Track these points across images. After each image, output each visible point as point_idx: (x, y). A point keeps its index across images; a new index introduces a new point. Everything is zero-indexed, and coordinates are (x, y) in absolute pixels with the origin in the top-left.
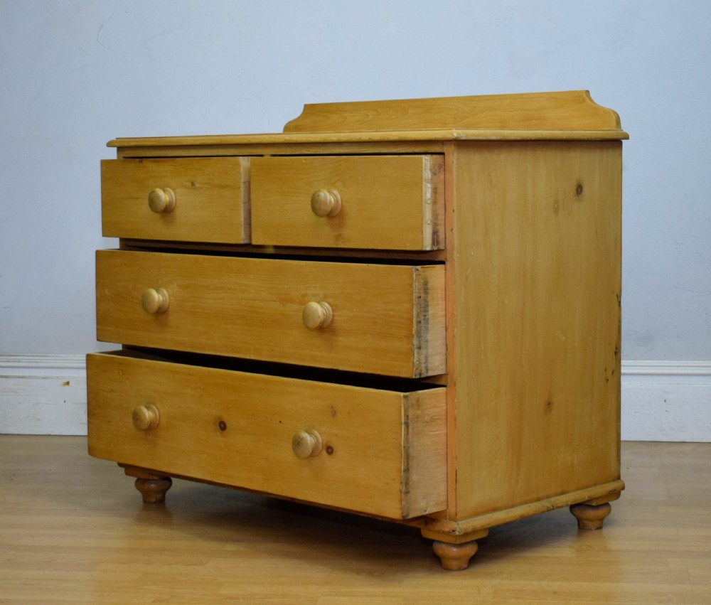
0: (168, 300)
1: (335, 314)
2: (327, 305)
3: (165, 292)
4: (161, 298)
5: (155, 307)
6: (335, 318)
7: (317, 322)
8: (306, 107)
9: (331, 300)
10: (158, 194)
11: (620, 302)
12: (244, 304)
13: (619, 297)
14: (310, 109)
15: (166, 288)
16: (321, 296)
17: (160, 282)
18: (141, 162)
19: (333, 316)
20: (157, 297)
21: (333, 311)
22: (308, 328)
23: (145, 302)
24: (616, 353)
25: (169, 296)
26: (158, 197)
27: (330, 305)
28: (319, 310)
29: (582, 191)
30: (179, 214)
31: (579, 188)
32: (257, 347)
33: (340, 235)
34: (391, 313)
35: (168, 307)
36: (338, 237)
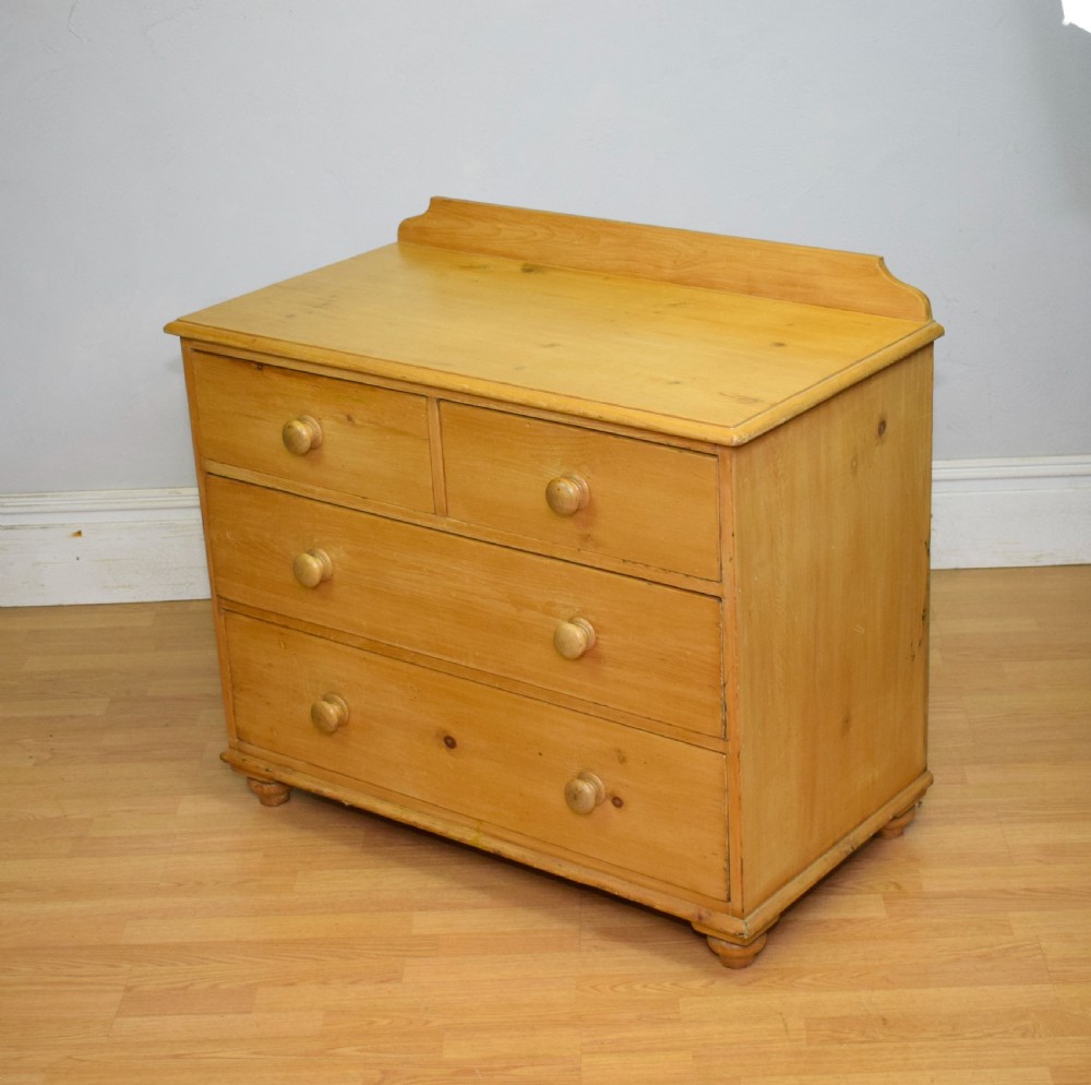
0: (331, 568)
1: (600, 636)
2: (586, 622)
3: (326, 557)
5: (315, 579)
6: (600, 642)
7: (580, 651)
9: (592, 619)
10: (296, 429)
11: (928, 550)
13: (927, 544)
14: (439, 205)
16: (577, 610)
17: (316, 540)
18: (259, 369)
19: (597, 638)
20: (315, 565)
21: (596, 631)
22: (565, 658)
23: (298, 570)
24: (923, 618)
25: (332, 561)
26: (298, 433)
27: (591, 623)
28: (577, 634)
29: (884, 428)
30: (328, 452)
31: (883, 425)
32: (477, 654)
33: (589, 535)
34: (688, 653)
35: (332, 576)
36: (586, 538)
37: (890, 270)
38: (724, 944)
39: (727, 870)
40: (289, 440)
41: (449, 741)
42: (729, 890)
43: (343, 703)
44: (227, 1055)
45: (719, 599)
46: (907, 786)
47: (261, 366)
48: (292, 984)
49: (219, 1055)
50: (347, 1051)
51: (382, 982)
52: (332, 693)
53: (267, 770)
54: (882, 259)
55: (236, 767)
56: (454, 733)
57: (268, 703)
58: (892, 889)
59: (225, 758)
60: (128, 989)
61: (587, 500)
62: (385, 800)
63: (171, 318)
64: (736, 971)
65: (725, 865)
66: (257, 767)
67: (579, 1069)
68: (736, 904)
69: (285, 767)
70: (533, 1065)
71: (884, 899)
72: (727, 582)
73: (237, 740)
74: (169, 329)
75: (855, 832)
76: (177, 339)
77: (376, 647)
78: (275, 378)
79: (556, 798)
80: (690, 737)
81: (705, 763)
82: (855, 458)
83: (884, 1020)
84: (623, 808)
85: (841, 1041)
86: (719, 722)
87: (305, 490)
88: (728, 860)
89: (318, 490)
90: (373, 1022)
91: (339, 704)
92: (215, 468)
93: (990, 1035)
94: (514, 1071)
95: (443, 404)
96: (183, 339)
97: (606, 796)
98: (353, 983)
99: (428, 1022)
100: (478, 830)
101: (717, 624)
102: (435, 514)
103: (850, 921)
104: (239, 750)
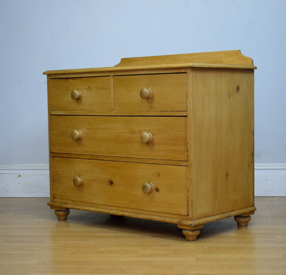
0: (82, 134)
2: (150, 133)
3: (80, 131)
4: (79, 134)
5: (77, 137)
6: (154, 139)
7: (147, 140)
8: (122, 59)
9: (152, 132)
10: (75, 92)
12: (114, 134)
13: (253, 132)
15: (81, 130)
16: (148, 130)
17: (78, 127)
18: (67, 80)
20: (77, 133)
21: (153, 136)
22: (143, 143)
23: (72, 135)
25: (82, 133)
26: (75, 93)
27: (152, 133)
28: (147, 135)
30: (83, 100)
31: (238, 88)
32: (120, 151)
33: (152, 106)
34: (178, 135)
35: (82, 137)
36: (151, 107)
38: (187, 231)
39: (188, 205)
40: (73, 96)
41: (111, 183)
42: (188, 211)
43: (83, 179)
45: (186, 116)
46: (248, 207)
52: (80, 175)
53: (60, 205)
54: (240, 51)
55: (52, 207)
56: (113, 180)
57: (62, 184)
59: (49, 204)
61: (152, 95)
62: (92, 207)
63: (46, 71)
64: (190, 241)
65: (187, 203)
66: (57, 205)
68: (190, 216)
69: (66, 203)
72: (188, 110)
73: (52, 198)
74: (44, 73)
75: (230, 213)
76: (46, 75)
77: (93, 157)
78: (71, 81)
79: (139, 192)
80: (177, 163)
81: (181, 170)
82: (229, 93)
84: (159, 191)
86: (186, 155)
87: (77, 113)
88: (188, 201)
89: (80, 112)
96: (48, 75)
97: (154, 189)
100: (118, 210)
101: (186, 124)
102: (111, 111)
104: (53, 201)
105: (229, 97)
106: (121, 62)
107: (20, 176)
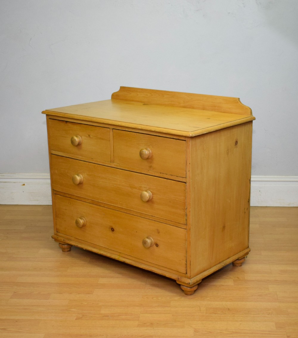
0: (83, 179)
1: (154, 196)
2: (150, 192)
3: (81, 176)
4: (80, 178)
5: (78, 182)
6: (154, 197)
7: (147, 199)
8: (121, 87)
9: (152, 190)
11: (250, 182)
12: (115, 186)
13: (250, 180)
15: (82, 174)
16: (147, 188)
17: (79, 172)
19: (152, 196)
20: (78, 178)
21: (153, 194)
22: (143, 201)
23: (73, 179)
24: (248, 202)
25: (83, 177)
26: (75, 140)
27: (151, 192)
28: (147, 195)
29: (237, 143)
30: (83, 146)
31: (236, 143)
32: (121, 203)
33: (151, 166)
34: (177, 199)
35: (83, 182)
36: (150, 167)
37: (241, 102)
38: (185, 287)
39: (186, 264)
40: (73, 142)
41: (113, 229)
42: (186, 270)
43: (85, 220)
44: (39, 309)
45: (185, 183)
46: (243, 251)
47: (67, 122)
48: (62, 293)
49: (37, 309)
50: (73, 310)
51: (87, 294)
52: (82, 217)
53: (64, 240)
54: (239, 99)
55: (56, 240)
56: (114, 227)
57: (65, 221)
58: (236, 278)
59: (53, 237)
60: (15, 292)
61: (151, 156)
62: (94, 248)
63: (44, 110)
64: (188, 296)
65: (186, 263)
66: (61, 239)
67: (139, 317)
68: (188, 275)
69: (69, 239)
70: (126, 315)
71: (234, 280)
72: (188, 178)
73: (56, 232)
74: (43, 113)
75: (226, 261)
76: (45, 115)
77: (95, 203)
78: (70, 125)
79: (140, 244)
80: (176, 224)
81: (180, 232)
82: (228, 150)
83: (229, 309)
84: (159, 247)
85: (215, 314)
86: (185, 220)
87: (77, 158)
88: (186, 261)
89: (80, 157)
90: (82, 303)
91: (84, 220)
92: (54, 152)
93: (259, 314)
94: (120, 317)
95: (114, 130)
96: (47, 115)
97: (154, 244)
98: (79, 294)
99: (98, 304)
100: (119, 256)
101: (185, 190)
102: (111, 162)
103: (223, 285)
104: (57, 235)
105: (228, 154)
106: (120, 90)
107: (24, 185)
